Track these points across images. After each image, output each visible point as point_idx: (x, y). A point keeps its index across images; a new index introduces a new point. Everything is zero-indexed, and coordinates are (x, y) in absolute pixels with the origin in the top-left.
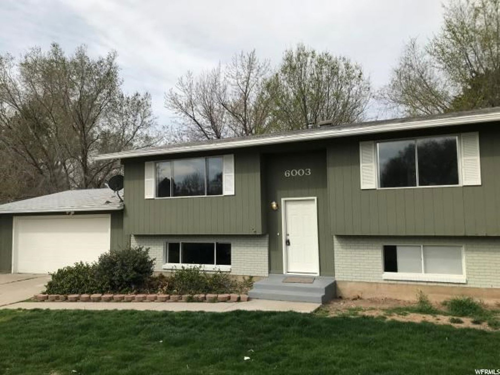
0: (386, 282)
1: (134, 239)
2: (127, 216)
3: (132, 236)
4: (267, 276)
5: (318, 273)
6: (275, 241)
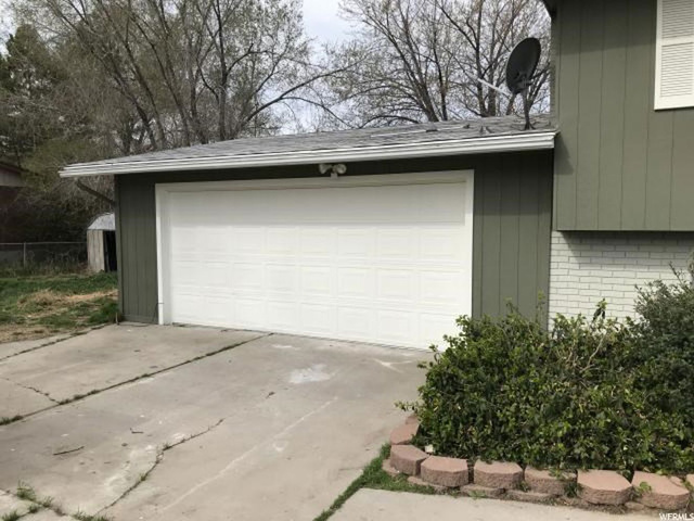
1: (566, 247)
2: (568, 170)
3: (555, 234)
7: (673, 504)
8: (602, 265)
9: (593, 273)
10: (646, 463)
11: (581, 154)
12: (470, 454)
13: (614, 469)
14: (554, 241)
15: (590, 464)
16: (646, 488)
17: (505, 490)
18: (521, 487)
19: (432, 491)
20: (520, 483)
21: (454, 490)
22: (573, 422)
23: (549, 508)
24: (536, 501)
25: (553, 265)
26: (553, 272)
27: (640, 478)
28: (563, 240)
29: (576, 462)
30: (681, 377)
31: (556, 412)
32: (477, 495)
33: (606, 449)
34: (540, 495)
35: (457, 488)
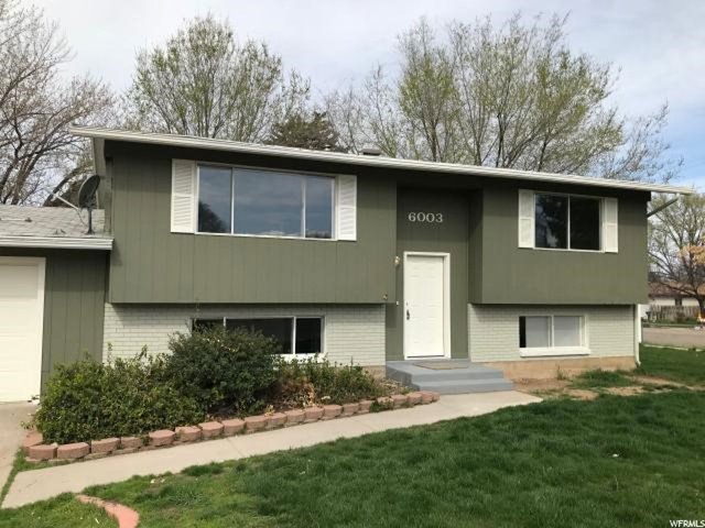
0: (523, 360)
1: (115, 314)
2: (120, 264)
3: (108, 305)
4: (384, 364)
5: (448, 355)
6: (392, 313)
7: (194, 437)
8: (138, 325)
9: (133, 330)
10: (180, 422)
11: (128, 254)
12: (87, 438)
13: (166, 428)
14: (106, 310)
15: (155, 428)
16: (182, 432)
17: (111, 452)
18: (119, 448)
19: (68, 463)
20: (119, 446)
21: (81, 459)
22: (146, 407)
23: (136, 454)
24: (129, 452)
25: (105, 327)
26: (105, 331)
27: (178, 430)
28: (112, 309)
29: (147, 429)
30: (195, 377)
31: (136, 404)
32: (95, 458)
33: (161, 419)
34: (131, 449)
35: (82, 458)
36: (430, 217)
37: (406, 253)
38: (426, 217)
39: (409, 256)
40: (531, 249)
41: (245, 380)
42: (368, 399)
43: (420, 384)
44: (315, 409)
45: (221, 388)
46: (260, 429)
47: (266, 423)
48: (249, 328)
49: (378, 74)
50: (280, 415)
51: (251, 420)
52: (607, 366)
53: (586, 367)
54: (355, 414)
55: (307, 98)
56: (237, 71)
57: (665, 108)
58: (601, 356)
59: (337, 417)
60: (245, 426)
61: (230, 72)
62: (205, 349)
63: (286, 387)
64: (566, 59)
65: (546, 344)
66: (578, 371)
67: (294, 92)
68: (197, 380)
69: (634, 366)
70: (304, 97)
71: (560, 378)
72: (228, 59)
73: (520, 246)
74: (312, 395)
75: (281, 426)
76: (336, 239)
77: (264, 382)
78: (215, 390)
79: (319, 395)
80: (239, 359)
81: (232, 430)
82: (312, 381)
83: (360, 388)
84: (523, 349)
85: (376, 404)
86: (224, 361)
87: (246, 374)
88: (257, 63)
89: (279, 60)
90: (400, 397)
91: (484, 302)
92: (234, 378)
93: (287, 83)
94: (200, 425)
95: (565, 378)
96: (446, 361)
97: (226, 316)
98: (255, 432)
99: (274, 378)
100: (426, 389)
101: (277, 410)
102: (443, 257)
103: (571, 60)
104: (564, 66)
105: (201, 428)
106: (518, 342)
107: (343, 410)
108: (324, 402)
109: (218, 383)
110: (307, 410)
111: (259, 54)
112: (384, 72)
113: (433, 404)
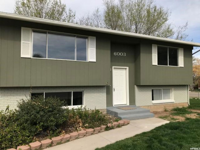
0: (153, 105)
4: (106, 108)
5: (128, 104)
6: (108, 89)
8: (7, 96)
10: (20, 143)
13: (12, 147)
16: (20, 149)
22: (2, 138)
29: (2, 149)
33: (10, 143)
36: (121, 54)
37: (113, 67)
38: (120, 54)
39: (114, 68)
40: (156, 65)
41: (52, 121)
42: (104, 125)
43: (122, 116)
44: (83, 131)
45: (40, 125)
46: (59, 143)
47: (61, 140)
48: (53, 97)
49: (97, 11)
50: (67, 136)
51: (54, 139)
52: (180, 106)
53: (173, 106)
54: (99, 132)
55: (74, 18)
56: (51, 9)
57: (187, 23)
58: (178, 103)
59: (92, 134)
60: (52, 143)
61: (48, 9)
62: (33, 108)
63: (70, 122)
64: (155, 8)
65: (160, 99)
66: (171, 108)
67: (70, 16)
68: (28, 122)
69: (188, 106)
70: (73, 18)
71: (166, 111)
72: (48, 5)
73: (153, 64)
74: (81, 124)
75: (68, 141)
76: (88, 61)
77: (61, 121)
78: (38, 126)
79: (84, 124)
80: (49, 111)
81: (45, 145)
82: (80, 118)
83: (100, 120)
84: (153, 101)
85: (107, 127)
86: (42, 113)
87: (52, 118)
88: (57, 6)
89: (65, 5)
90: (116, 123)
91: (141, 85)
92: (47, 121)
93: (68, 13)
94: (30, 144)
95: (167, 111)
96: (128, 106)
97: (45, 92)
98: (57, 145)
99: (65, 119)
100: (124, 118)
101: (66, 132)
102: (126, 69)
103: (157, 9)
104: (155, 10)
105: (30, 146)
106: (152, 99)
107: (94, 131)
108: (86, 127)
109: (39, 123)
110: (80, 132)
111: (58, 2)
112: (99, 10)
113: (128, 125)
